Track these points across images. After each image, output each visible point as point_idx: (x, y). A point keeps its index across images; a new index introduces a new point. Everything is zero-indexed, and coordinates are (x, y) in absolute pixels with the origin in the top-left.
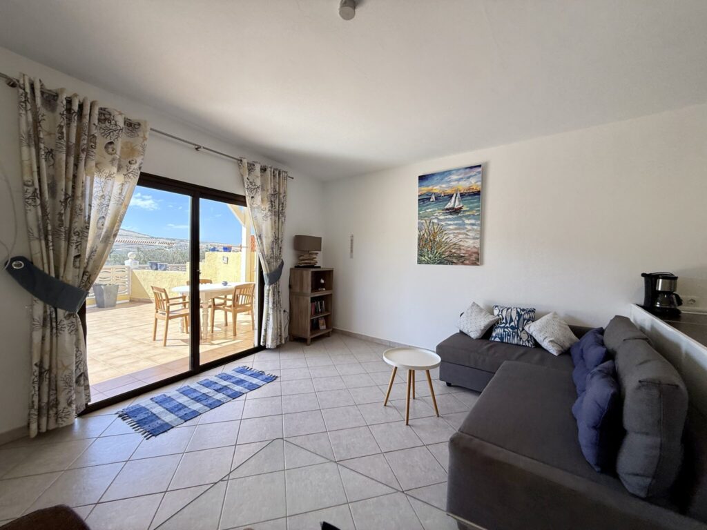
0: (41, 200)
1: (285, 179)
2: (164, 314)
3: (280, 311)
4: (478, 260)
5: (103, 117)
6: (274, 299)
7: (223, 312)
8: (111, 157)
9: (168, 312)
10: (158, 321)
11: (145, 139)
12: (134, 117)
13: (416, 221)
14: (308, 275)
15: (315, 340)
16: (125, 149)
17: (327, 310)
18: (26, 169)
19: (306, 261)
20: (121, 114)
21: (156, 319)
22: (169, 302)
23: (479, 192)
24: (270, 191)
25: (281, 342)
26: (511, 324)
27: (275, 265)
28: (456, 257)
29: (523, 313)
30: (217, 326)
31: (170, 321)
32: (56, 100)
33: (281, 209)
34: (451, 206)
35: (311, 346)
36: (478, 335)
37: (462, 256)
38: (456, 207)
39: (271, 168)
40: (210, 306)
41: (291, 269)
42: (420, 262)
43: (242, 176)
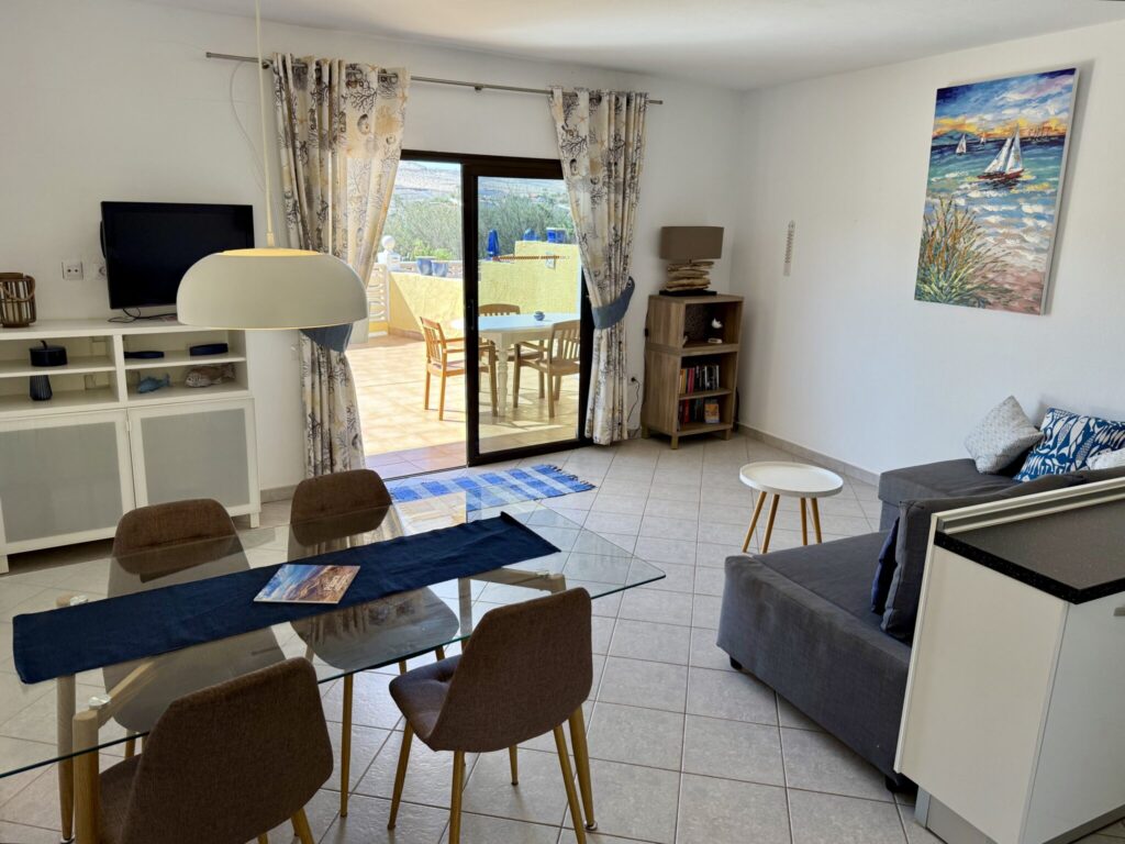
0: (301, 213)
1: (642, 110)
2: (439, 366)
3: (621, 379)
4: (1038, 301)
5: (353, 79)
6: (608, 356)
7: (536, 372)
8: (365, 137)
9: (445, 363)
10: (432, 377)
11: (404, 99)
12: (390, 66)
13: (922, 198)
14: (677, 310)
15: (686, 441)
16: (381, 120)
17: (723, 384)
18: (286, 178)
19: (685, 282)
20: (374, 69)
21: (429, 374)
22: (444, 347)
23: (1062, 137)
24: (606, 144)
25: (621, 435)
26: (1061, 452)
27: (613, 292)
28: (995, 292)
29: (1097, 430)
30: (524, 396)
31: (448, 379)
32: (305, 74)
33: (629, 176)
34: (998, 169)
35: (680, 451)
36: (989, 465)
37: (1007, 291)
38: (1008, 172)
39: (610, 94)
40: (511, 359)
41: (651, 297)
42: (920, 295)
43: (554, 122)
